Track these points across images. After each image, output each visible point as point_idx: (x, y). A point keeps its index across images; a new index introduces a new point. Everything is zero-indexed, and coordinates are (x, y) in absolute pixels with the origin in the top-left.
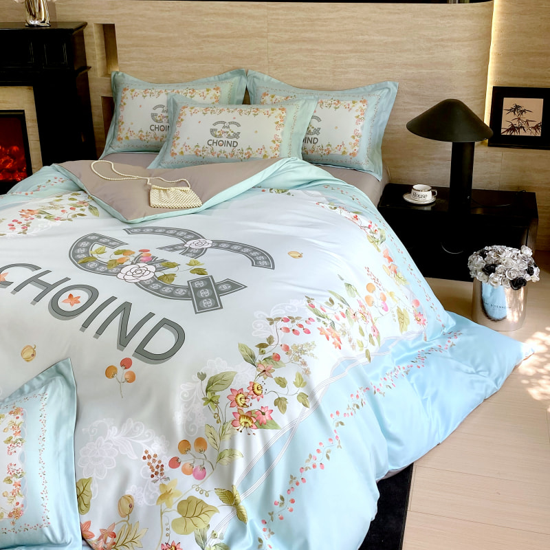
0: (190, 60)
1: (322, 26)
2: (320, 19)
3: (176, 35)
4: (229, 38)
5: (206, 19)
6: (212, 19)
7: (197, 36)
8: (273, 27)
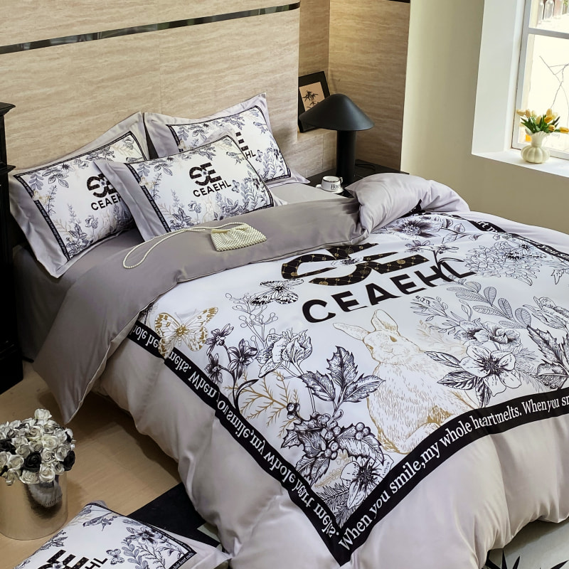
0: (82, 114)
1: (206, 47)
3: (67, 86)
4: (123, 78)
5: (100, 61)
6: (107, 59)
7: (91, 83)
8: (164, 56)
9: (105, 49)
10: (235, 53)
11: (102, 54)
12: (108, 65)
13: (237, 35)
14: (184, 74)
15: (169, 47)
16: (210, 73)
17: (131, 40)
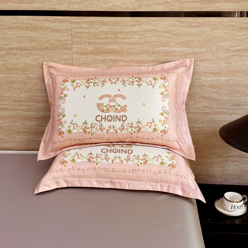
1: (125, 38)
2: (123, 32)
6: (15, 32)
8: (76, 39)
9: (14, 25)
10: (162, 48)
11: (11, 28)
12: (17, 37)
13: (165, 32)
14: (99, 57)
15: (82, 32)
16: (129, 62)
17: (40, 20)
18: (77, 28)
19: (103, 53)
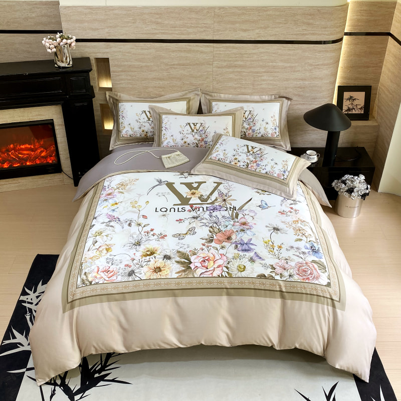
0: (160, 79)
2: (247, 54)
4: (188, 65)
7: (167, 65)
10: (271, 64)
12: (178, 57)
15: (220, 54)
16: (250, 72)
18: (217, 51)
19: (232, 67)
